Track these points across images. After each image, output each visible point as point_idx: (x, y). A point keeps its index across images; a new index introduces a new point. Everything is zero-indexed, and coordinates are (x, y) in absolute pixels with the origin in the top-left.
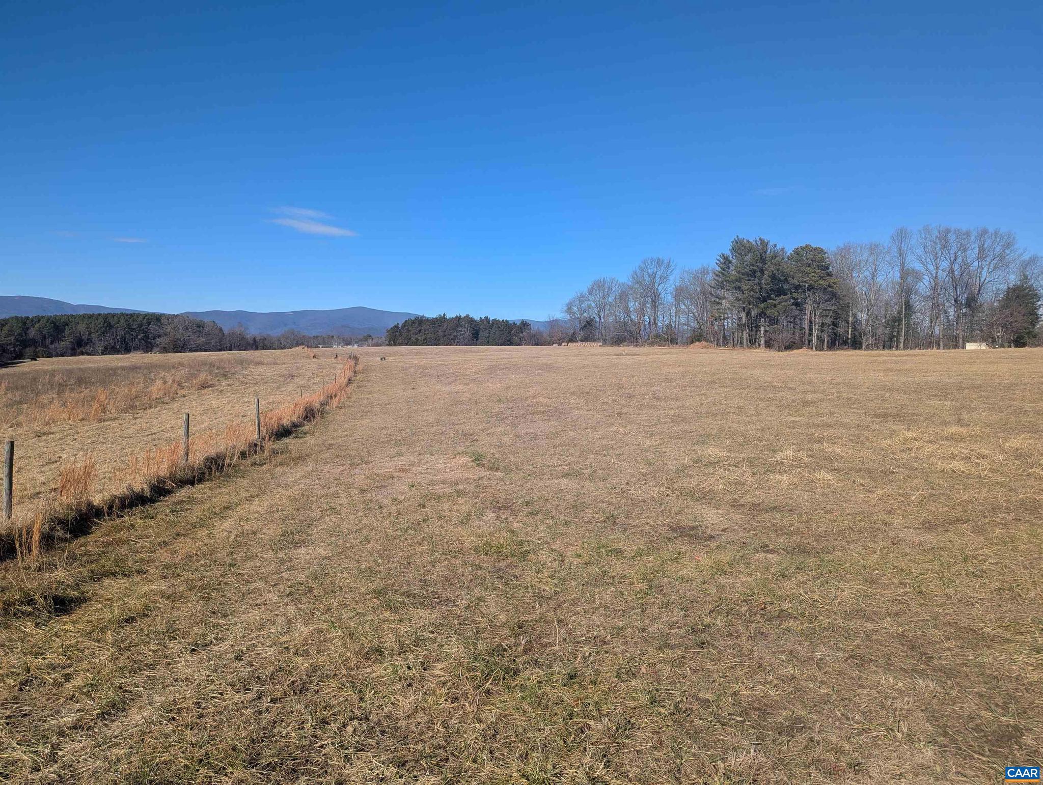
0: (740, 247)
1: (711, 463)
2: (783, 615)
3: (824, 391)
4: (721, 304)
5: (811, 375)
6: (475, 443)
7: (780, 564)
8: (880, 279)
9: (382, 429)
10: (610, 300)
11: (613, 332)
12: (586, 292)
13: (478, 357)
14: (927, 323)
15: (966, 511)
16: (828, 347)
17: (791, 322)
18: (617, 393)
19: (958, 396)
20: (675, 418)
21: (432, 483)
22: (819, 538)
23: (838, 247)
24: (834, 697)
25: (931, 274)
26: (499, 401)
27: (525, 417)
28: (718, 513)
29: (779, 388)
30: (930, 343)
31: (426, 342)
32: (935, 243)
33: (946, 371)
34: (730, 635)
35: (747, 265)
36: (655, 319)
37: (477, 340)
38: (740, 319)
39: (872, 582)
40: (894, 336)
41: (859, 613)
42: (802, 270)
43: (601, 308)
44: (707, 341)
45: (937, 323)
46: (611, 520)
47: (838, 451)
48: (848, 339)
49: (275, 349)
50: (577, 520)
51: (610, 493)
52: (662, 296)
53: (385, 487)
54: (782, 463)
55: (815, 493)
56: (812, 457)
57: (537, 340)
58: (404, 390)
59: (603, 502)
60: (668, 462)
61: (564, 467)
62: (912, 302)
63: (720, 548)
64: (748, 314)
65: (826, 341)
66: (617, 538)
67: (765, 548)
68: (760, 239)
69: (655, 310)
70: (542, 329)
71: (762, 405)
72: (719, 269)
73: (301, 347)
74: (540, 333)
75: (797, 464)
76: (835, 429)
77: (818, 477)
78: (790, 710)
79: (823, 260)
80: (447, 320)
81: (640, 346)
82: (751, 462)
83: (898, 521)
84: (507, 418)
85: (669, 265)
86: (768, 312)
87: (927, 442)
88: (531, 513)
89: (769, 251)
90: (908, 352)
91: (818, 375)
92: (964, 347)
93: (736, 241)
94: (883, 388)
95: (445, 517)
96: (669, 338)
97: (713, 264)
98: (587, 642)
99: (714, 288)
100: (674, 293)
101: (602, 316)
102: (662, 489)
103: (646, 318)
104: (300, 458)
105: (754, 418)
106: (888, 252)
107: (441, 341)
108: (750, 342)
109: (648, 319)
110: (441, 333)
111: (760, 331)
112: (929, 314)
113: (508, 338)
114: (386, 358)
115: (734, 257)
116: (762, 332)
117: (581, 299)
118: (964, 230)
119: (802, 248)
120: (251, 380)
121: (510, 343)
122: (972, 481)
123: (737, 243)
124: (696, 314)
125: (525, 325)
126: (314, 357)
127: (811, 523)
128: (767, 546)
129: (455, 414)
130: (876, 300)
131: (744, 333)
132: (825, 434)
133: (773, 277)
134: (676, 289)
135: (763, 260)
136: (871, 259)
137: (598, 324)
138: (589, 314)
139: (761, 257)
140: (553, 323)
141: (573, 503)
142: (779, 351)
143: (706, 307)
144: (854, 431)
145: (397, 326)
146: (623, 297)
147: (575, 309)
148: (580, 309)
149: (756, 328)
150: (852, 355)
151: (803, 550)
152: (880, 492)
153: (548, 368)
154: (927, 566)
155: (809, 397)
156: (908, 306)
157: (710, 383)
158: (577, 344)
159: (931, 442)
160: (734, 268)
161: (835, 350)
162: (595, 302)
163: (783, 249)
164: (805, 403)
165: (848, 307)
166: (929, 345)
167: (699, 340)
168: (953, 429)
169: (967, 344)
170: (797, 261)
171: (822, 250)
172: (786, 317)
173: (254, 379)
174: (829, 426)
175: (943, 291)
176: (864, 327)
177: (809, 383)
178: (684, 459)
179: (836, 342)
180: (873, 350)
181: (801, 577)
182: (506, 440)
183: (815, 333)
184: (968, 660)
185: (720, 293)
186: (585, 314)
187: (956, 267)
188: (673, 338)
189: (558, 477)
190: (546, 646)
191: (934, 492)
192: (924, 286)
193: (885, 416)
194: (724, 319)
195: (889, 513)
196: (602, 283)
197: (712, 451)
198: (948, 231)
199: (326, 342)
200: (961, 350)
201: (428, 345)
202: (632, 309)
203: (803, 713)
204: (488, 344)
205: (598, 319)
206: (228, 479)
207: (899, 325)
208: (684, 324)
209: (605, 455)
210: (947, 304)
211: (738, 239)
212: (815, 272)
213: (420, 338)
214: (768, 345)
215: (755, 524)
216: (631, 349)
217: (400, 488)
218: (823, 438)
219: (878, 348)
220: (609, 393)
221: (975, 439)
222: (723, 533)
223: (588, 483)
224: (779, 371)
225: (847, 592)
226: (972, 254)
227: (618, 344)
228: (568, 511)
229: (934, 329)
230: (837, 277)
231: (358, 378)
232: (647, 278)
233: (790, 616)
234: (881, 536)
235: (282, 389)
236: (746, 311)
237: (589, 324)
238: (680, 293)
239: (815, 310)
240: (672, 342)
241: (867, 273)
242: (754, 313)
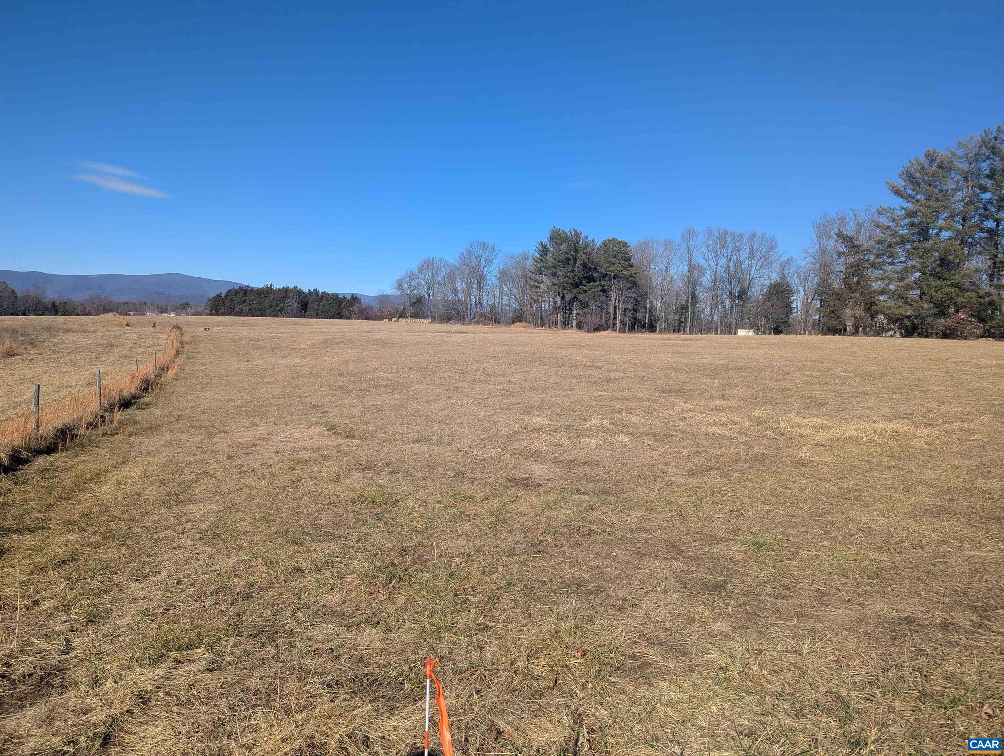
0: (557, 237)
1: (535, 430)
2: (591, 532)
3: (624, 369)
4: (539, 287)
5: (614, 357)
6: (326, 414)
7: (590, 501)
8: (672, 272)
9: (228, 401)
10: (439, 278)
11: (442, 310)
12: (415, 270)
13: (309, 330)
14: (708, 311)
15: (718, 462)
16: (629, 329)
17: (599, 307)
18: (451, 369)
19: (724, 376)
20: (503, 392)
21: (294, 450)
22: (617, 483)
23: (639, 241)
24: (623, 575)
25: (712, 270)
26: (341, 375)
27: (369, 391)
28: (544, 468)
29: (588, 366)
30: (710, 328)
31: (251, 313)
32: (716, 242)
33: (719, 354)
34: (556, 546)
35: (562, 253)
36: (480, 299)
37: (306, 312)
38: (555, 302)
39: (650, 510)
40: (682, 322)
41: (642, 529)
42: (609, 260)
43: (430, 286)
44: (527, 321)
45: (716, 312)
46: (460, 475)
47: (633, 419)
48: (646, 323)
49: (78, 315)
50: (432, 476)
51: (457, 455)
52: (487, 278)
53: (251, 453)
54: (591, 429)
55: (615, 452)
56: (614, 424)
57: (367, 314)
58: (239, 362)
59: (452, 462)
60: (501, 429)
61: (415, 434)
62: (697, 292)
63: (547, 492)
64: (563, 298)
65: (627, 324)
66: (466, 487)
67: (578, 491)
68: (574, 230)
69: (480, 291)
70: (372, 303)
71: (575, 381)
72: (538, 256)
73: (111, 314)
74: (371, 308)
75: (602, 429)
76: (632, 402)
77: (618, 440)
78: (596, 583)
79: (626, 253)
80: (274, 291)
81: (467, 324)
82: (567, 428)
83: (671, 470)
84: (351, 391)
85: (493, 249)
86: (580, 296)
87: (698, 413)
88: (393, 472)
89: (582, 241)
90: (691, 336)
91: (620, 356)
92: (736, 334)
93: (553, 231)
94: (671, 368)
95: (316, 477)
96: (493, 317)
97: (533, 251)
98: (458, 555)
99: (533, 273)
100: (498, 275)
101: (431, 294)
102: (499, 450)
103: (472, 297)
104: (151, 428)
105: (568, 392)
106: (679, 249)
107: (268, 311)
108: (564, 323)
109: (474, 300)
110: (266, 304)
111: (572, 314)
112: (709, 303)
113: (337, 312)
114: (211, 328)
115: (551, 246)
116: (574, 315)
117: (411, 276)
118: (739, 232)
119: (610, 241)
120: (64, 348)
121: (339, 316)
122: (725, 441)
123: (554, 232)
124: (517, 296)
125: (355, 299)
126: (127, 325)
127: (611, 473)
128: (580, 490)
129: (300, 387)
130: (669, 290)
131: (559, 315)
132: (624, 406)
133: (585, 265)
134: (500, 272)
135: (577, 251)
136: (665, 254)
137: (427, 301)
138: (418, 291)
139: (575, 247)
140: (383, 299)
141: (427, 463)
142: (588, 332)
143: (527, 290)
144: (646, 404)
145: (219, 295)
146: (451, 277)
147: (405, 286)
148: (410, 287)
149: (569, 311)
150: (648, 339)
151: (606, 492)
152: (661, 449)
153: (383, 343)
154: (689, 499)
155: (612, 375)
156: (694, 296)
157: (532, 361)
158: (407, 320)
159: (701, 413)
160: (551, 255)
161: (634, 333)
162: (424, 280)
163: (593, 240)
164: (609, 380)
165: (646, 295)
166: (709, 331)
167: (520, 321)
168: (718, 402)
169: (739, 330)
170: (605, 252)
171: (626, 244)
172: (595, 302)
173: (68, 348)
174: (627, 399)
175: (721, 284)
176: (658, 312)
177: (613, 363)
178: (515, 427)
179: (636, 325)
180: (665, 333)
181: (604, 509)
182: (356, 411)
183: (619, 317)
184: (705, 551)
185: (539, 277)
186: (415, 292)
187: (732, 264)
188: (496, 318)
189: (409, 443)
190: (426, 561)
191: (698, 449)
192: (706, 280)
193: (670, 391)
194: (542, 302)
195: (666, 464)
196: (432, 262)
197: (536, 420)
198: (726, 233)
199: (139, 309)
200: (733, 336)
201: (254, 316)
202: (459, 289)
203: (604, 583)
204: (317, 316)
205: (427, 297)
206: (84, 449)
207: (686, 312)
208: (507, 305)
209: (448, 424)
210: (724, 296)
211: (555, 229)
212: (620, 263)
213: (244, 308)
214: (579, 327)
215: (571, 475)
216: (458, 327)
217: (266, 453)
218: (622, 409)
219: (669, 332)
220: (444, 369)
221: (731, 409)
222: (547, 482)
223: (436, 448)
224: (588, 352)
225: (634, 517)
226: (744, 254)
227: (447, 322)
228: (423, 470)
229: (713, 316)
230: (637, 268)
231: (185, 349)
232: (473, 260)
233: (596, 533)
234: (659, 480)
235: (102, 359)
236: (561, 295)
237: (418, 301)
238: (503, 276)
239: (619, 297)
240: (495, 321)
241: (662, 266)
242: (568, 297)
